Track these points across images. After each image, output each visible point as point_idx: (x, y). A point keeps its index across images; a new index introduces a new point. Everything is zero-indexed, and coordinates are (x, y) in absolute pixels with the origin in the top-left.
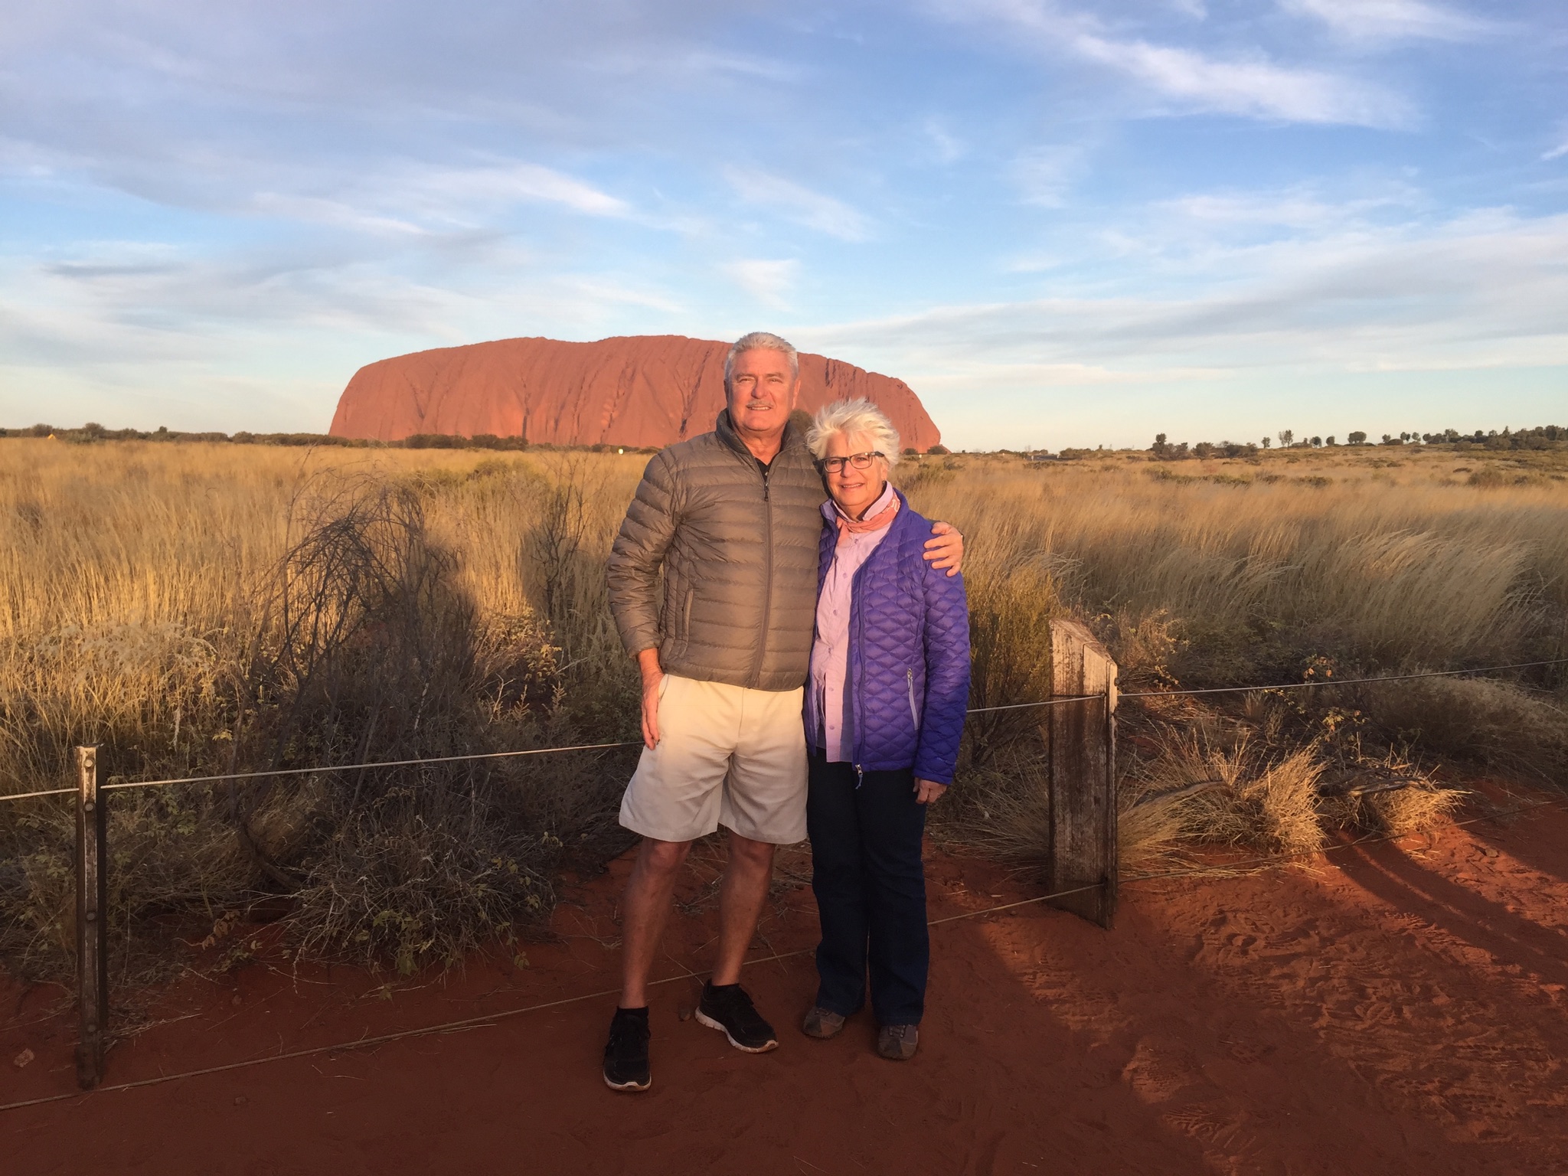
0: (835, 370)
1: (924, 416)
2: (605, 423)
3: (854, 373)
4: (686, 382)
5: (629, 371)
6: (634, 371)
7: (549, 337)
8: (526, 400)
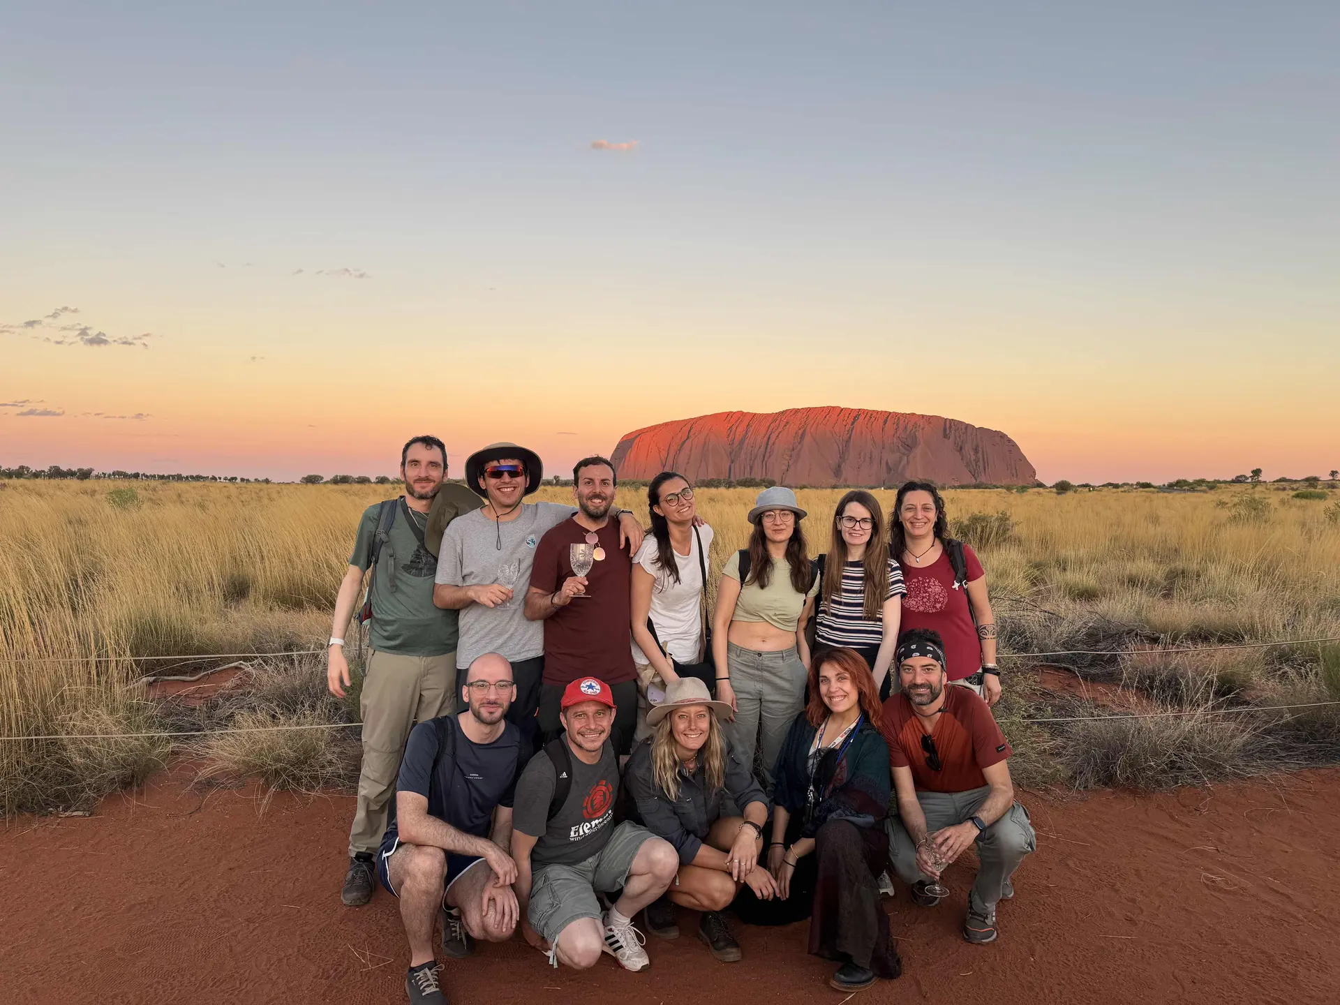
0: (950, 427)
1: (1022, 458)
2: (785, 468)
3: (966, 428)
4: (841, 438)
5: (800, 432)
6: (805, 431)
7: (745, 411)
8: (731, 453)
